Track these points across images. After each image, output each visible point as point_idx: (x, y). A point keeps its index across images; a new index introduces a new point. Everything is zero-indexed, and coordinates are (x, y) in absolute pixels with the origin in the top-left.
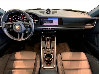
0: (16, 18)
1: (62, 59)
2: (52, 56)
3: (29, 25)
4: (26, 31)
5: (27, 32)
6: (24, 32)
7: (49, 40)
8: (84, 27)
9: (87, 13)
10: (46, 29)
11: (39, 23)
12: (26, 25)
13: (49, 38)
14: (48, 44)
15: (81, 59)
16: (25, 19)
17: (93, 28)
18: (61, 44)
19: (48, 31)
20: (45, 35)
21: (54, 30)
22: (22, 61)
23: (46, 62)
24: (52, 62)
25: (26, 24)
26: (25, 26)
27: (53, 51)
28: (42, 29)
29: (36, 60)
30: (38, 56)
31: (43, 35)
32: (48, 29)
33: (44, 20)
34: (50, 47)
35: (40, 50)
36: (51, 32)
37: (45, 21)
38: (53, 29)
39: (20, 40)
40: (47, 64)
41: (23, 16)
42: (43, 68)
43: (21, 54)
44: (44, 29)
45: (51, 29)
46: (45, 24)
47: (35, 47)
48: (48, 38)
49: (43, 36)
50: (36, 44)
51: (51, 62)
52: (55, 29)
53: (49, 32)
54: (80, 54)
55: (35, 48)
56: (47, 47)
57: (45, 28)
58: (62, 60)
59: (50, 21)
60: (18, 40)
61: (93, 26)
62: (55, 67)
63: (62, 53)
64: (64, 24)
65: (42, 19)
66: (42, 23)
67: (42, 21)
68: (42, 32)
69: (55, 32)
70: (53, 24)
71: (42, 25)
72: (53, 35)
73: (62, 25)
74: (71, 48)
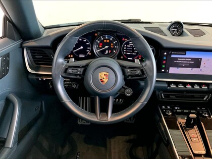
0: (82, 47)
3: (142, 71)
5: (129, 93)
6: (120, 95)
10: (181, 86)
12: (129, 70)
16: (107, 52)
28: (166, 85)
32: (189, 87)
33: (172, 56)
36: (193, 97)
37: (176, 59)
38: (204, 87)
41: (105, 41)
44: (173, 86)
46: (172, 70)
52: (211, 87)
56: (195, 152)
59: (193, 59)
65: (165, 54)
66: (164, 64)
67: (165, 58)
68: (162, 95)
69: (206, 97)
70: (201, 70)
71: (163, 70)
72: (199, 108)
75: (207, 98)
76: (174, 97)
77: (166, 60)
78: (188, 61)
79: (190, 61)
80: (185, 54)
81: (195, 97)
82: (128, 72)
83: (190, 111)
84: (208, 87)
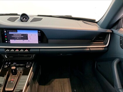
8: (89, 48)
9: (97, 23)
10: (12, 50)
17: (107, 49)
18: (57, 82)
19: (19, 55)
21: (30, 53)
28: (4, 50)
31: (8, 63)
32: (17, 51)
33: (10, 33)
34: (12, 90)
37: (13, 35)
44: (8, 51)
46: (12, 41)
48: (12, 70)
52: (31, 50)
56: (6, 90)
59: (22, 35)
61: (104, 46)
65: (5, 32)
66: (6, 38)
67: (6, 34)
68: (6, 56)
69: (32, 56)
70: (29, 41)
71: (6, 42)
72: (27, 63)
73: (48, 43)
74: (75, 90)
76: (12, 57)
77: (6, 35)
78: (20, 36)
79: (21, 36)
80: (17, 32)
83: (19, 65)
84: (29, 50)
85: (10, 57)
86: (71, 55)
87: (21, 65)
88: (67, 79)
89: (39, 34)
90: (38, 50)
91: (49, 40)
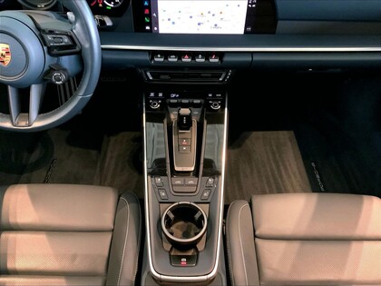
1: (257, 233)
2: (202, 217)
3: (71, 38)
4: (51, 70)
5: (59, 79)
6: (45, 78)
7: (188, 126)
10: (173, 59)
11: (129, 17)
12: (49, 37)
13: (189, 117)
14: (185, 152)
15: (358, 232)
18: (258, 141)
19: (186, 71)
20: (167, 96)
21: (223, 67)
22: (42, 237)
23: (168, 246)
24: (200, 246)
25: (51, 32)
26: (43, 42)
27: (209, 188)
28: (147, 57)
29: (115, 233)
30: (129, 210)
31: (156, 95)
32: (186, 59)
34: (192, 169)
35: (136, 174)
36: (198, 76)
38: (214, 60)
39: (22, 125)
40: (175, 260)
42: (154, 278)
43: (33, 197)
44: (159, 59)
45: (200, 60)
46: (164, 27)
47: (109, 155)
48: (180, 117)
49: (153, 99)
50: (113, 139)
51: (196, 249)
52: (226, 59)
53: (188, 76)
54: (361, 203)
55: (108, 160)
56: (177, 169)
57: (166, 54)
58: (255, 236)
60: (8, 125)
62: (218, 273)
63: (257, 200)
64: (281, 25)
66: (147, 16)
68: (148, 74)
69: (223, 75)
70: (215, 25)
71: (148, 28)
72: (210, 95)
73: (274, 33)
74: (313, 164)
75: (225, 77)
76: (167, 77)
77: (149, 7)
81: (202, 77)
82: (50, 41)
83: (191, 101)
84: (221, 59)
85: (162, 77)
86: (339, 70)
87: (196, 101)
88: (285, 132)
89: (252, 4)
90: (249, 59)
91: (279, 22)
